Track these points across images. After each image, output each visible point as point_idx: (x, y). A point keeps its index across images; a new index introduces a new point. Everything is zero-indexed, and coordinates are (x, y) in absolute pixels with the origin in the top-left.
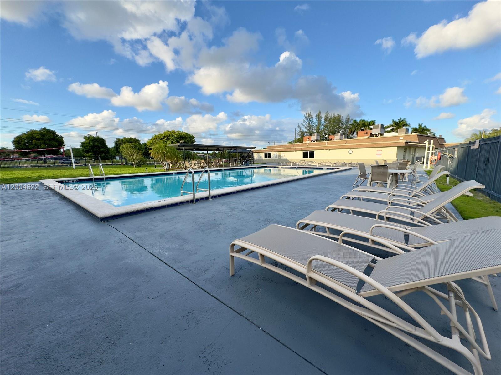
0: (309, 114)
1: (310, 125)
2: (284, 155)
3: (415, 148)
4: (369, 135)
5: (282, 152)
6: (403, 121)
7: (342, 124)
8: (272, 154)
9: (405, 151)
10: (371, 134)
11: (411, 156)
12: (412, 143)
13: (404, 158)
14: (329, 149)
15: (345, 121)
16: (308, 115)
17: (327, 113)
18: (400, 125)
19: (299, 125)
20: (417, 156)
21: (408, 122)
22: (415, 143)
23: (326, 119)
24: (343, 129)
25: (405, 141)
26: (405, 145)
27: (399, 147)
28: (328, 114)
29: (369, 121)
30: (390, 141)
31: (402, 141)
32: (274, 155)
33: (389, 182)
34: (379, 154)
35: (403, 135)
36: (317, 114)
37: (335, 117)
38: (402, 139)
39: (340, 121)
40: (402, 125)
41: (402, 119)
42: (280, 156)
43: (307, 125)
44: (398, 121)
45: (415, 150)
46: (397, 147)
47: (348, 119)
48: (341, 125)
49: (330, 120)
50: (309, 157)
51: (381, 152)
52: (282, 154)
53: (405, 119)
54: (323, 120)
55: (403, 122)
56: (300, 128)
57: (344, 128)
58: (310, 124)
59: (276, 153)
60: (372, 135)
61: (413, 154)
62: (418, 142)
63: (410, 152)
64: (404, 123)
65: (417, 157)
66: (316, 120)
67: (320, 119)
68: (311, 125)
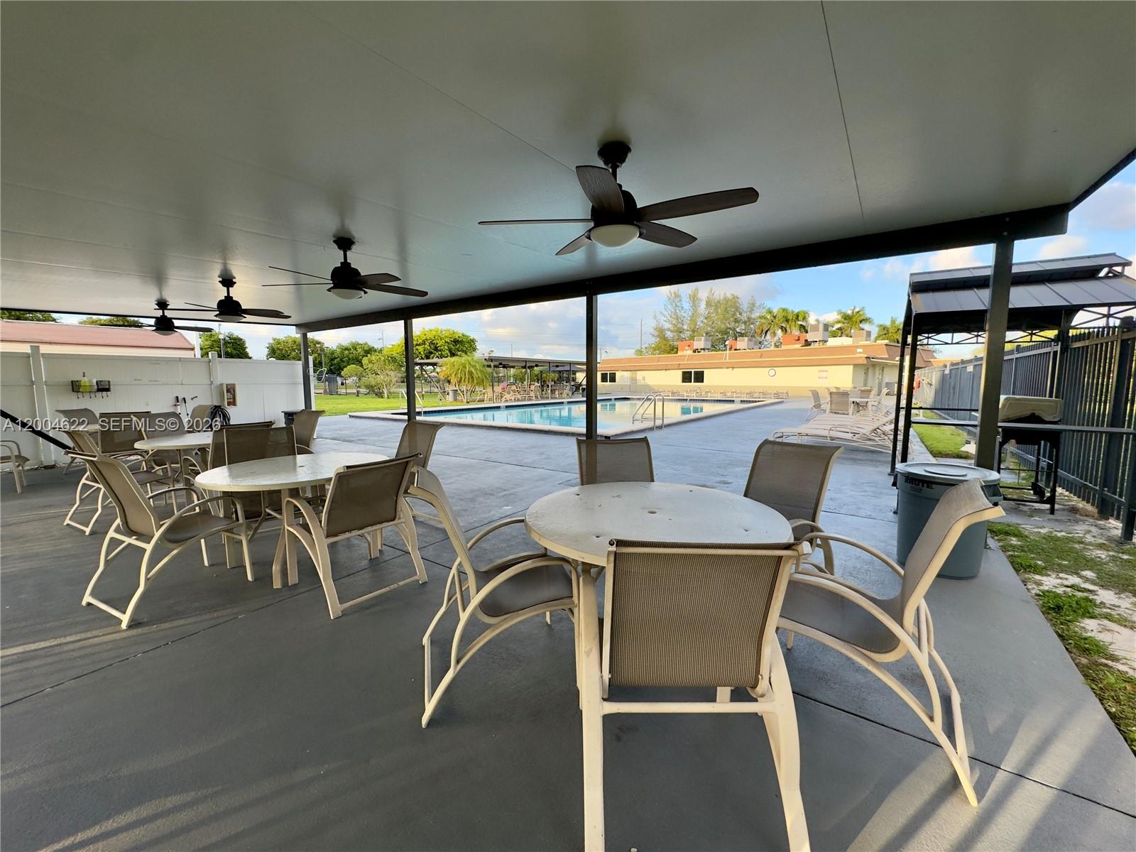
0: (675, 293)
1: (677, 316)
2: (644, 378)
3: (883, 368)
4: (803, 342)
5: (638, 372)
6: (858, 312)
7: (740, 314)
8: (618, 375)
9: (866, 373)
10: (806, 341)
11: (877, 381)
12: (877, 358)
13: (865, 385)
14: (733, 368)
15: (746, 307)
16: (673, 295)
17: (711, 291)
18: (854, 319)
19: (655, 315)
20: (887, 381)
21: (868, 315)
22: (881, 359)
23: (708, 304)
24: (743, 325)
25: (866, 356)
26: (865, 362)
27: (855, 365)
28: (713, 295)
29: (796, 311)
30: (841, 354)
31: (860, 355)
32: (622, 376)
33: (851, 411)
34: (823, 378)
35: (861, 343)
36: (690, 293)
37: (726, 300)
38: (860, 353)
39: (737, 309)
40: (858, 321)
41: (857, 310)
42: (634, 380)
43: (671, 317)
44: (849, 312)
45: (883, 370)
46: (852, 366)
47: (752, 307)
48: (738, 316)
49: (717, 307)
50: (694, 382)
51: (825, 374)
52: (640, 375)
53: (863, 308)
54: (703, 305)
55: (861, 315)
56: (657, 321)
57: (745, 322)
58: (676, 313)
59: (627, 374)
60: (807, 343)
61: (880, 377)
62: (887, 356)
63: (874, 374)
64: (862, 318)
65: (887, 383)
66: (688, 304)
67: (696, 304)
68: (679, 314)
